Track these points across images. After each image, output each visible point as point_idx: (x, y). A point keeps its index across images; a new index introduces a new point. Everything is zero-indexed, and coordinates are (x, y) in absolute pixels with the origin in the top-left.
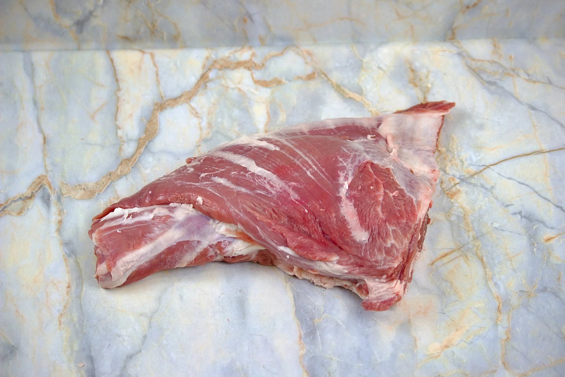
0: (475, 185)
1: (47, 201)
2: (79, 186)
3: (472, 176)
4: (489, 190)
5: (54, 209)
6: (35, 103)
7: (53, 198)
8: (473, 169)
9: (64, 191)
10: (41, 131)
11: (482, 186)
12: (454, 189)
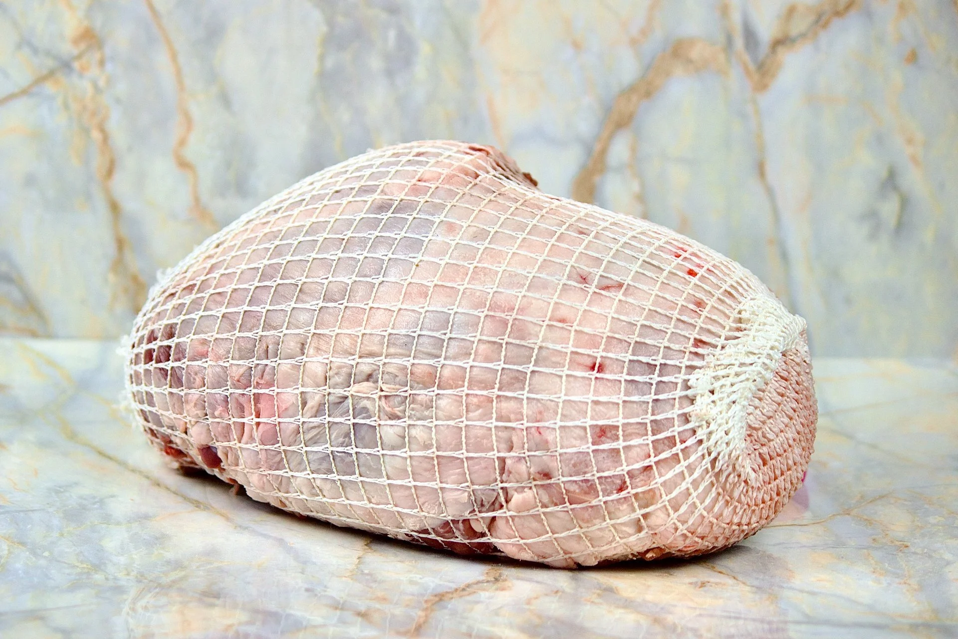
0: (48, 53)
1: (750, 36)
2: (698, 68)
3: (51, 74)
4: (26, 42)
5: (736, 18)
6: (784, 256)
7: (739, 43)
8: (49, 88)
9: (722, 57)
10: (770, 192)
11: (35, 51)
12: (83, 46)
